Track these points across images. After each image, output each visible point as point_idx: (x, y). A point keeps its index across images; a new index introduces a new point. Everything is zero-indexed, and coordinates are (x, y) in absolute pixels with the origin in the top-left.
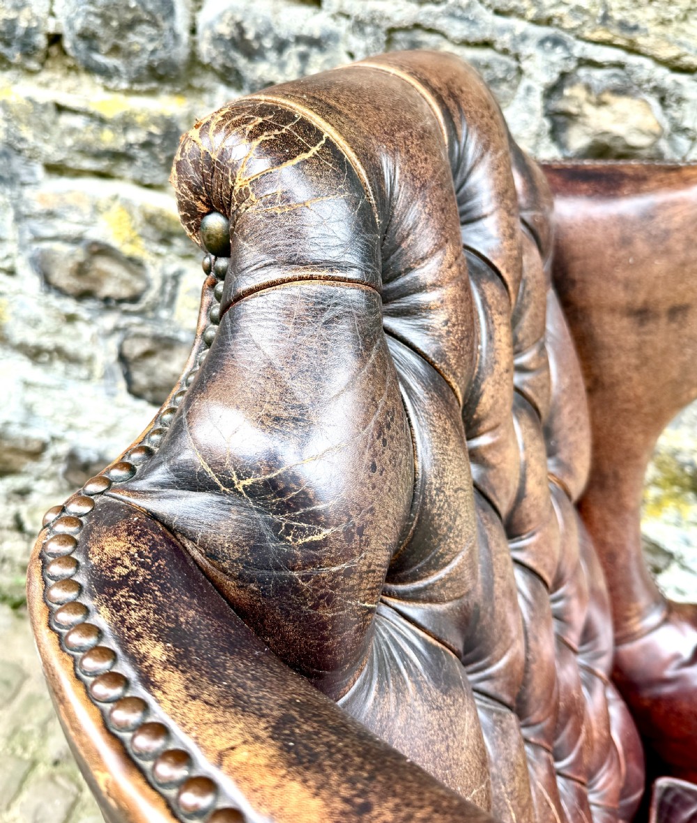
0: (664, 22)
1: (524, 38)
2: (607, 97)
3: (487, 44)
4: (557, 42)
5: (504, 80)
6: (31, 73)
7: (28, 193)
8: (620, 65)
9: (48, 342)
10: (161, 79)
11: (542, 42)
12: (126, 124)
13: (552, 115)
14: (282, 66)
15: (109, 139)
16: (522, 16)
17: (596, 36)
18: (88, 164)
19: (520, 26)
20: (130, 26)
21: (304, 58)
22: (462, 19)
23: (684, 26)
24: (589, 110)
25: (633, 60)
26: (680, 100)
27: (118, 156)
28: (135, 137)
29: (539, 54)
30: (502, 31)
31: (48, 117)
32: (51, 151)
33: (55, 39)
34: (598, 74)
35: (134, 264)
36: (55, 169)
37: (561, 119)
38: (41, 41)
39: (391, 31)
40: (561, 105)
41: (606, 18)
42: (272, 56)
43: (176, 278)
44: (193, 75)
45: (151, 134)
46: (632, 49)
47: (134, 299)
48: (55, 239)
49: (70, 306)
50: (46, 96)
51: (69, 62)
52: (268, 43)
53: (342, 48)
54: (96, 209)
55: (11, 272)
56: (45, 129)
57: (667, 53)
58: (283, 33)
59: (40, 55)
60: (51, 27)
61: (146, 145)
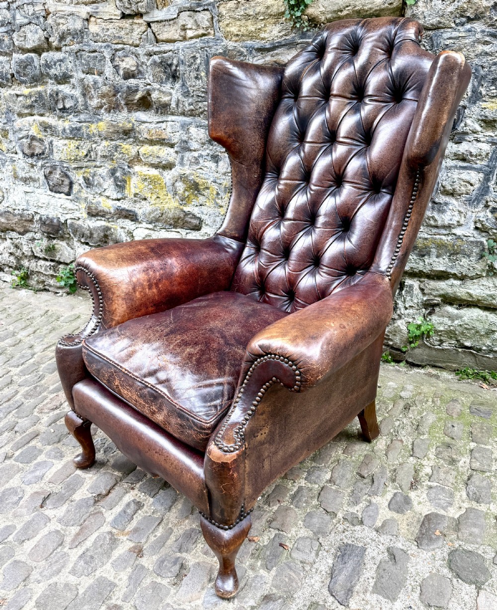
0: (127, 34)
1: (101, 47)
2: (123, 58)
3: (95, 51)
4: (108, 46)
5: (101, 60)
6: (10, 87)
7: (15, 124)
8: (123, 49)
9: (27, 175)
10: (36, 81)
11: (105, 47)
12: (30, 96)
13: (115, 67)
14: (56, 69)
15: (29, 102)
16: (99, 41)
17: (114, 42)
18: (26, 111)
19: (100, 44)
20: (25, 67)
21: (60, 65)
22: (87, 45)
23: (132, 34)
24: (120, 63)
25: (125, 46)
26: (139, 54)
27: (31, 106)
28: (33, 99)
29: (105, 50)
30: (96, 46)
31: (15, 98)
32: (17, 108)
33: (13, 75)
34: (120, 52)
35: (41, 141)
36: (20, 115)
37: (117, 68)
38: (9, 76)
39: (76, 53)
40: (116, 63)
41: (115, 36)
42: (53, 66)
43: (51, 142)
44: (44, 78)
45: (36, 97)
46: (124, 44)
47: (43, 153)
48: (22, 138)
49: (30, 160)
50: (13, 92)
51: (18, 82)
52: (52, 63)
53: (68, 61)
54: (30, 125)
55: (16, 153)
56: (14, 103)
57: (131, 42)
58: (55, 60)
59: (10, 80)
60: (11, 71)
61: (36, 101)
